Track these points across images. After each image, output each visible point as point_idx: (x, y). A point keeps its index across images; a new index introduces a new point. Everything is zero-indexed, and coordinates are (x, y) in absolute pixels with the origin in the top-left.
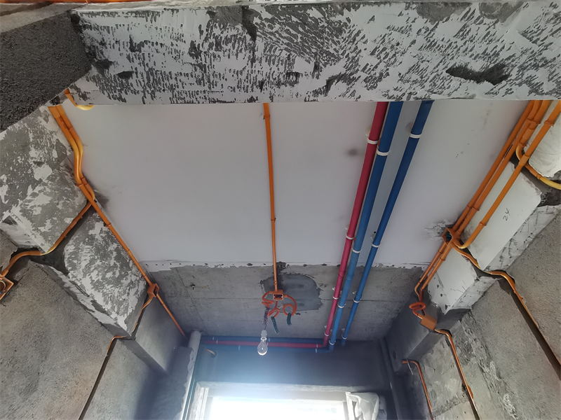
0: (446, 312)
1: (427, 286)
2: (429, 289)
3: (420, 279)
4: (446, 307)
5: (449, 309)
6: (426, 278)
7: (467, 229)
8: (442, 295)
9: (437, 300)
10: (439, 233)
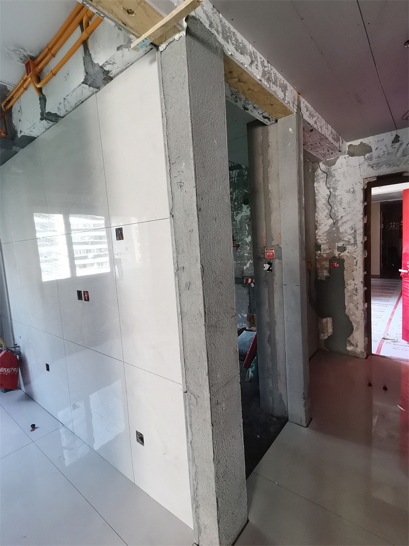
0: (19, 135)
1: (12, 107)
2: (13, 110)
3: (6, 97)
4: (21, 131)
5: (22, 134)
6: (12, 97)
7: (45, 70)
8: (20, 121)
9: (16, 122)
10: (21, 59)
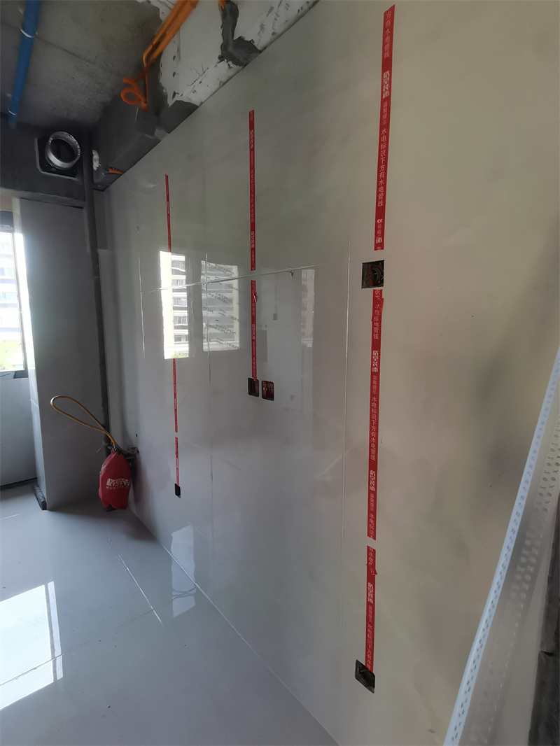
0: (171, 102)
1: (161, 54)
2: (162, 61)
3: (154, 37)
4: (175, 94)
5: (178, 98)
6: (164, 36)
8: (174, 74)
9: (166, 80)
